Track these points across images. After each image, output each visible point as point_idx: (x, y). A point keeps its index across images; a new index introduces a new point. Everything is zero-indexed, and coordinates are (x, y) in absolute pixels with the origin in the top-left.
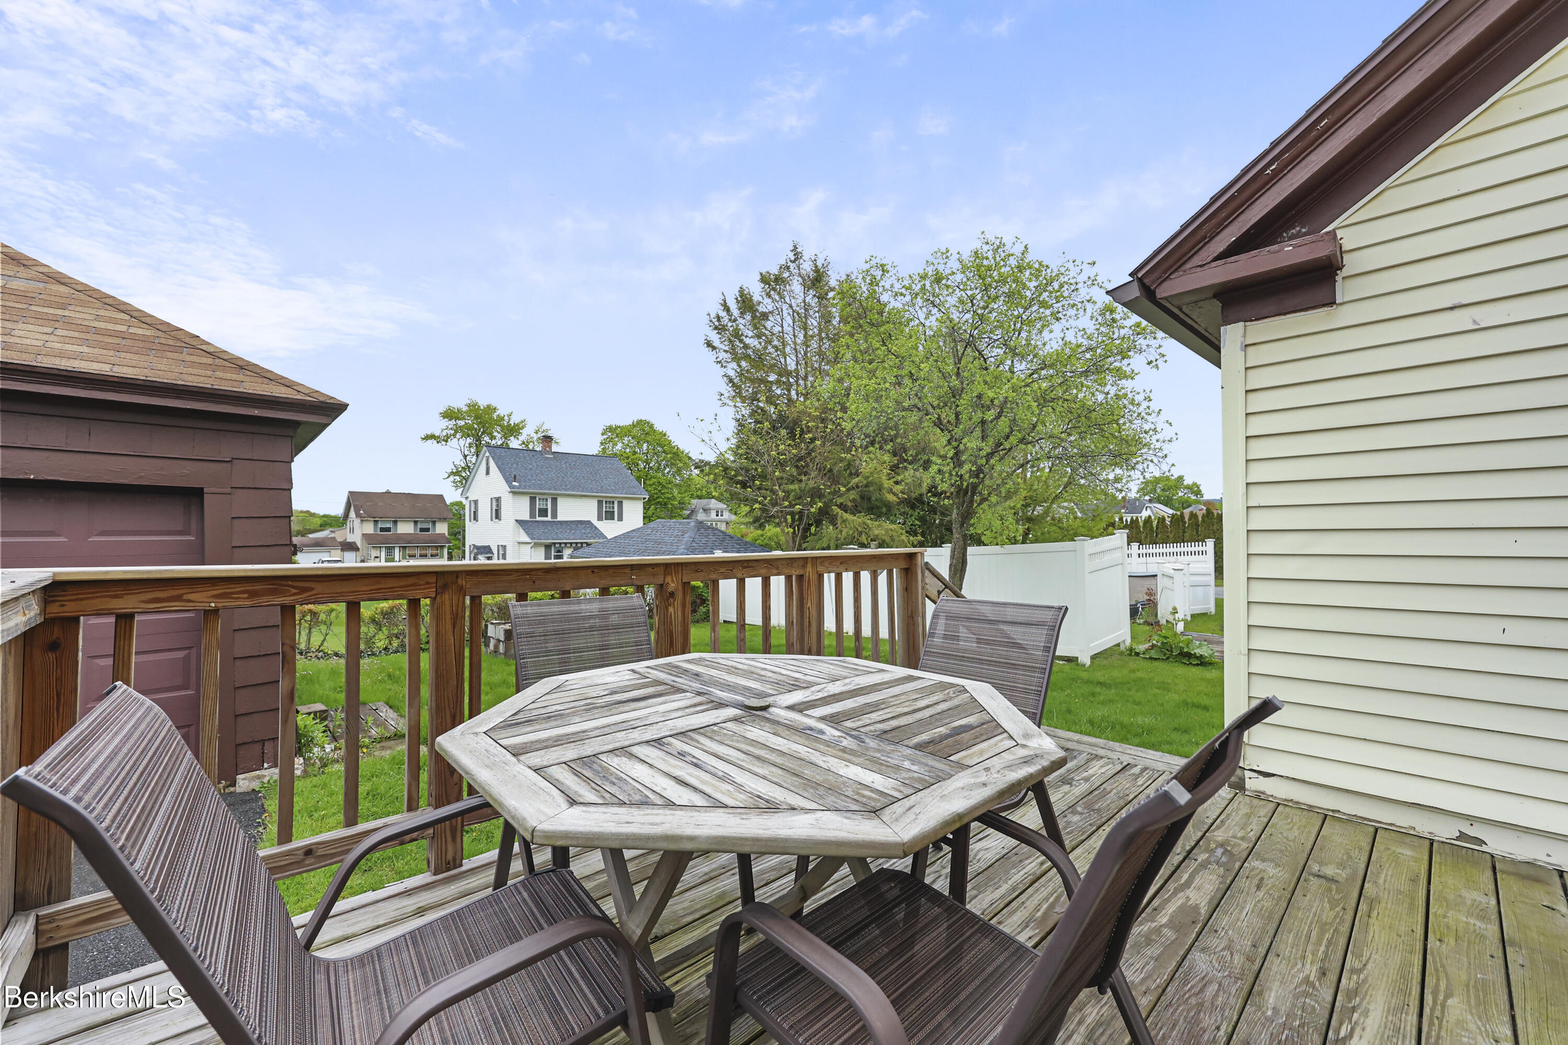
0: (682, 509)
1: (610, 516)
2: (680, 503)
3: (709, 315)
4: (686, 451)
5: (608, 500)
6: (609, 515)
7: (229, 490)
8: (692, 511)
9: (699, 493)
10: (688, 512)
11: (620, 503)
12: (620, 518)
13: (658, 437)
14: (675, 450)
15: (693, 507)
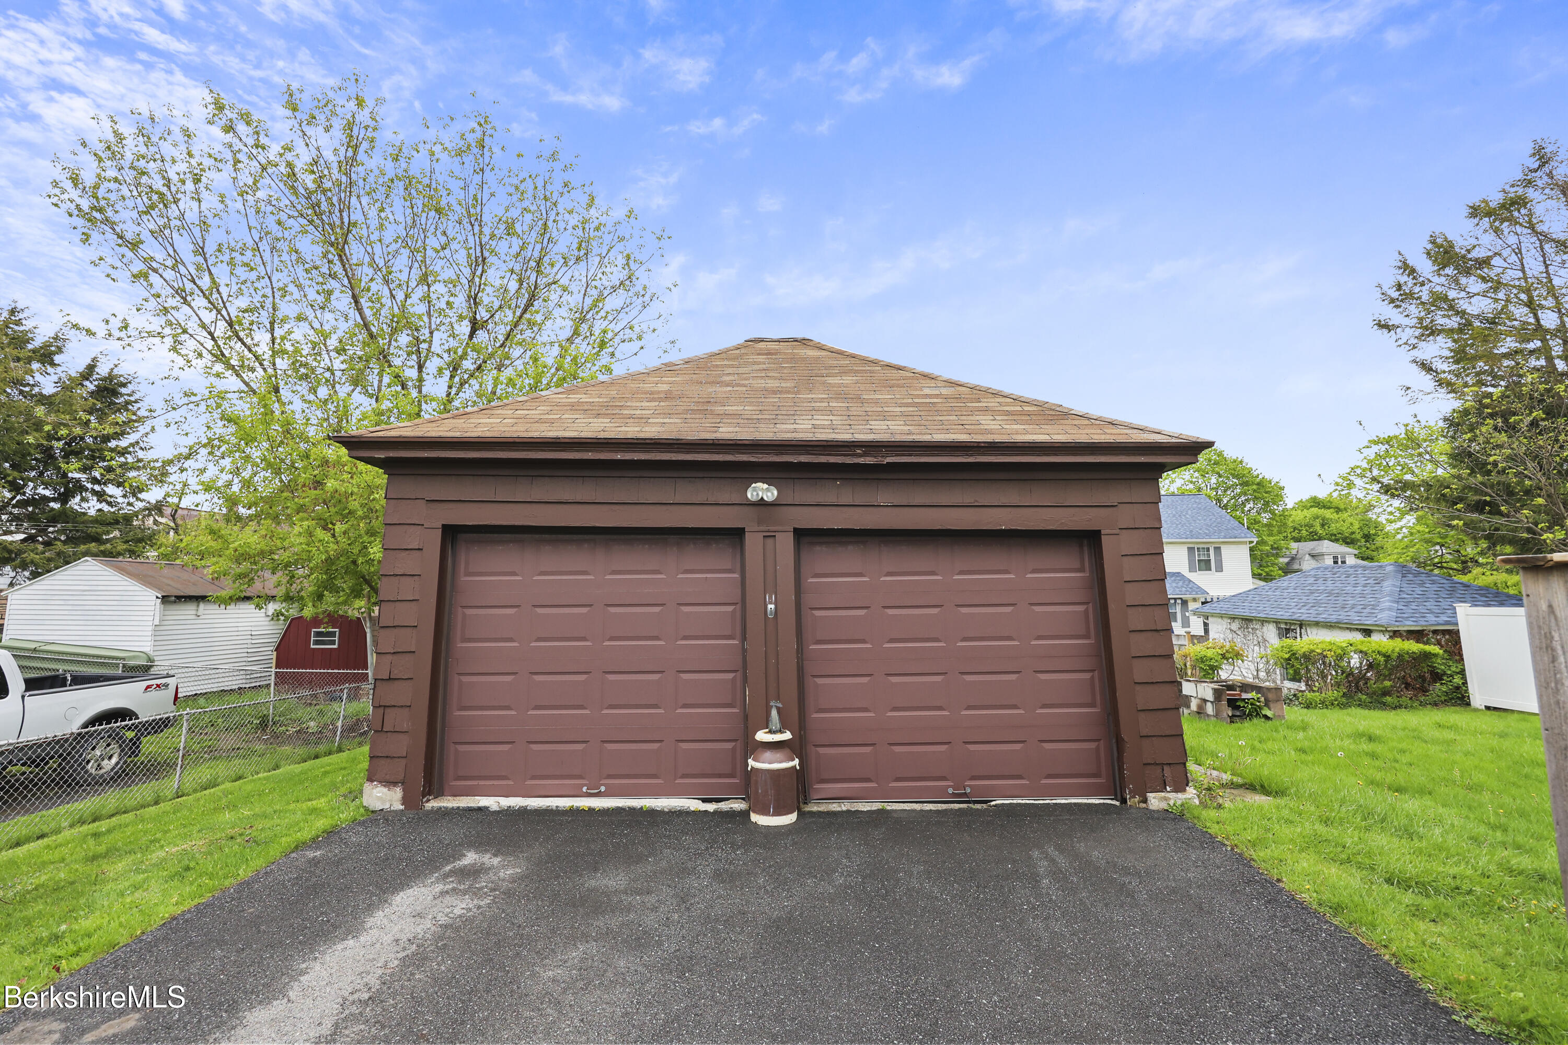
0: (1277, 556)
1: (1205, 565)
2: (1272, 548)
3: (1379, 286)
4: (1275, 481)
5: (1201, 546)
6: (1203, 564)
7: (1117, 531)
8: (1293, 559)
9: (1295, 534)
10: (1286, 560)
11: (1218, 550)
12: (1220, 569)
13: (1232, 466)
14: (1258, 480)
15: (1294, 552)
